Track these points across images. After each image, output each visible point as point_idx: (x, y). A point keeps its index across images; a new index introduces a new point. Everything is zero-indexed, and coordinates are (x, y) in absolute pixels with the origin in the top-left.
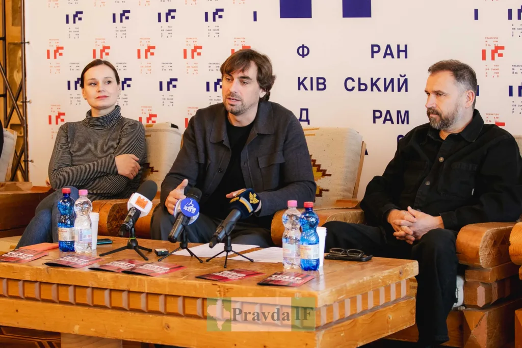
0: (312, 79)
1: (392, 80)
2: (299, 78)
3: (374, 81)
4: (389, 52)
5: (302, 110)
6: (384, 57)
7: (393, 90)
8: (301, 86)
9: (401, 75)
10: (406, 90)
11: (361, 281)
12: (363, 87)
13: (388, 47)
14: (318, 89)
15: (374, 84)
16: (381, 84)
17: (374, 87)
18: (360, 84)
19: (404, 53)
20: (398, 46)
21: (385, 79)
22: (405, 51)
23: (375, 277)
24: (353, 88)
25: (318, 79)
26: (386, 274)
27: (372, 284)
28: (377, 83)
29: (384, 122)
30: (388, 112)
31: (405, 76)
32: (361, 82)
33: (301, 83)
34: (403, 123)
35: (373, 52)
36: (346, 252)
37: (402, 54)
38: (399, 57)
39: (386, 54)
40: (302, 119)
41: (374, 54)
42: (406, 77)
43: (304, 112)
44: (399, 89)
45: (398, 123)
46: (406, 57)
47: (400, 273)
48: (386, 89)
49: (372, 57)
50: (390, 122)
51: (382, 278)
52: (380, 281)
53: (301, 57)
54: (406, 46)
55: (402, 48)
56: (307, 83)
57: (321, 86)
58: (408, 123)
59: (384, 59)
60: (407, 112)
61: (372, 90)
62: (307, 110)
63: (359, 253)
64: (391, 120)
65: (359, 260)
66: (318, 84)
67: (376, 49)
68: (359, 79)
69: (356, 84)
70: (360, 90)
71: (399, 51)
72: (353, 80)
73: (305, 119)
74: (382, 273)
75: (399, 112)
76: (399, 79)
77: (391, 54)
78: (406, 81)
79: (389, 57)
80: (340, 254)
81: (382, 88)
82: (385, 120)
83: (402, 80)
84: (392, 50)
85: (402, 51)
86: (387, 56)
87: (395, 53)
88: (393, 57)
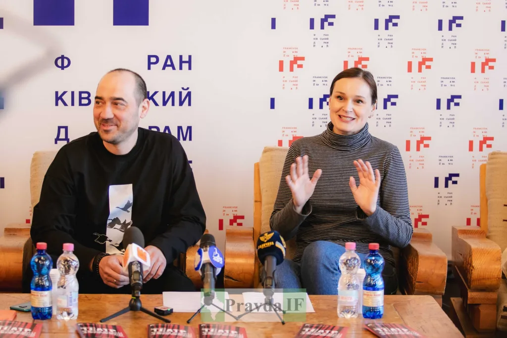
0: (73, 93)
1: (172, 94)
2: (57, 93)
4: (169, 63)
5: (59, 128)
6: (164, 68)
7: (173, 104)
8: (60, 101)
9: (183, 88)
10: (190, 104)
13: (169, 57)
14: (81, 104)
16: (158, 98)
19: (187, 64)
20: (181, 57)
21: (164, 93)
22: (189, 62)
25: (81, 93)
28: (154, 97)
31: (188, 88)
33: (59, 98)
35: (150, 63)
37: (185, 66)
38: (181, 68)
39: (165, 66)
40: (60, 137)
41: (152, 66)
42: (188, 90)
43: (63, 131)
44: (181, 103)
46: (190, 68)
48: (165, 103)
49: (149, 68)
53: (60, 69)
54: (190, 57)
55: (185, 59)
56: (67, 98)
57: (85, 101)
58: (190, 139)
59: (164, 70)
60: (189, 128)
62: (66, 128)
66: (81, 98)
67: (153, 60)
71: (181, 62)
73: (64, 137)
75: (180, 128)
76: (180, 93)
77: (172, 65)
78: (189, 94)
79: (169, 69)
81: (160, 102)
83: (184, 93)
84: (173, 61)
85: (185, 62)
86: (167, 68)
87: (177, 64)
88: (174, 68)
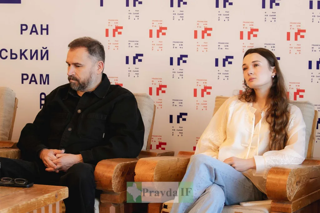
1: (36, 51)
3: (23, 52)
4: (34, 30)
6: (31, 34)
7: (37, 59)
9: (43, 48)
10: (47, 59)
11: (29, 202)
12: (14, 56)
13: (34, 26)
15: (22, 54)
16: (28, 54)
17: (23, 56)
18: (12, 54)
20: (42, 25)
21: (31, 51)
22: (47, 29)
23: (39, 199)
24: (7, 57)
26: (47, 197)
27: (36, 204)
28: (25, 54)
29: (30, 83)
30: (33, 75)
31: (46, 48)
32: (13, 52)
34: (44, 83)
35: (22, 30)
36: (13, 180)
37: (45, 32)
38: (42, 34)
39: (32, 32)
41: (23, 31)
42: (47, 49)
44: (42, 58)
45: (41, 83)
46: (47, 34)
47: (56, 196)
48: (32, 58)
49: (22, 33)
50: (35, 83)
51: (43, 200)
52: (42, 202)
54: (47, 26)
55: (44, 27)
58: (48, 84)
59: (31, 35)
60: (48, 76)
61: (21, 58)
63: (24, 181)
64: (35, 81)
65: (24, 187)
67: (24, 27)
68: (11, 50)
69: (8, 54)
70: (11, 58)
71: (42, 29)
72: (7, 51)
74: (44, 196)
75: (41, 75)
76: (42, 51)
77: (36, 32)
78: (47, 52)
79: (34, 34)
80: (9, 182)
81: (29, 57)
82: (31, 81)
83: (44, 51)
84: (37, 28)
85: (45, 29)
86: (33, 33)
87: (39, 31)
88: (37, 34)
